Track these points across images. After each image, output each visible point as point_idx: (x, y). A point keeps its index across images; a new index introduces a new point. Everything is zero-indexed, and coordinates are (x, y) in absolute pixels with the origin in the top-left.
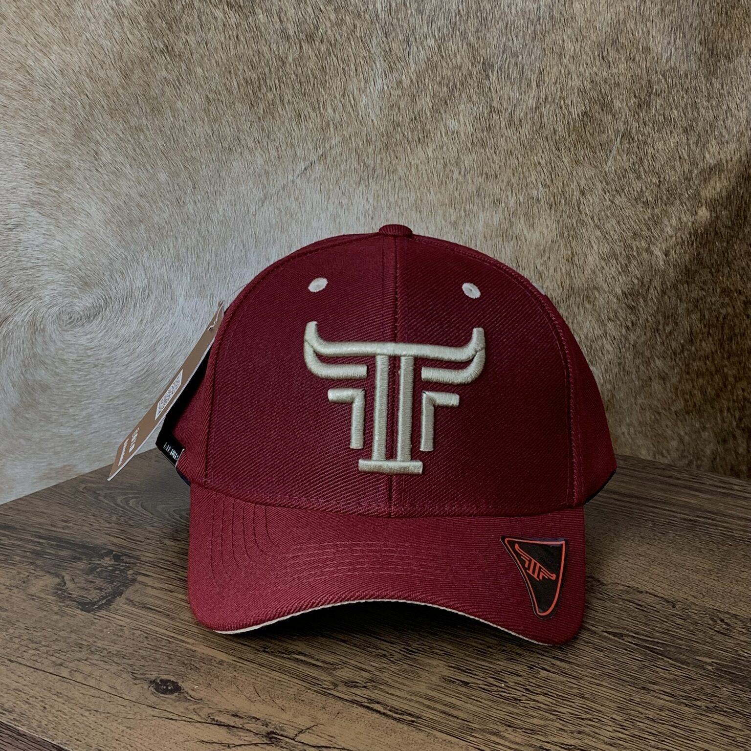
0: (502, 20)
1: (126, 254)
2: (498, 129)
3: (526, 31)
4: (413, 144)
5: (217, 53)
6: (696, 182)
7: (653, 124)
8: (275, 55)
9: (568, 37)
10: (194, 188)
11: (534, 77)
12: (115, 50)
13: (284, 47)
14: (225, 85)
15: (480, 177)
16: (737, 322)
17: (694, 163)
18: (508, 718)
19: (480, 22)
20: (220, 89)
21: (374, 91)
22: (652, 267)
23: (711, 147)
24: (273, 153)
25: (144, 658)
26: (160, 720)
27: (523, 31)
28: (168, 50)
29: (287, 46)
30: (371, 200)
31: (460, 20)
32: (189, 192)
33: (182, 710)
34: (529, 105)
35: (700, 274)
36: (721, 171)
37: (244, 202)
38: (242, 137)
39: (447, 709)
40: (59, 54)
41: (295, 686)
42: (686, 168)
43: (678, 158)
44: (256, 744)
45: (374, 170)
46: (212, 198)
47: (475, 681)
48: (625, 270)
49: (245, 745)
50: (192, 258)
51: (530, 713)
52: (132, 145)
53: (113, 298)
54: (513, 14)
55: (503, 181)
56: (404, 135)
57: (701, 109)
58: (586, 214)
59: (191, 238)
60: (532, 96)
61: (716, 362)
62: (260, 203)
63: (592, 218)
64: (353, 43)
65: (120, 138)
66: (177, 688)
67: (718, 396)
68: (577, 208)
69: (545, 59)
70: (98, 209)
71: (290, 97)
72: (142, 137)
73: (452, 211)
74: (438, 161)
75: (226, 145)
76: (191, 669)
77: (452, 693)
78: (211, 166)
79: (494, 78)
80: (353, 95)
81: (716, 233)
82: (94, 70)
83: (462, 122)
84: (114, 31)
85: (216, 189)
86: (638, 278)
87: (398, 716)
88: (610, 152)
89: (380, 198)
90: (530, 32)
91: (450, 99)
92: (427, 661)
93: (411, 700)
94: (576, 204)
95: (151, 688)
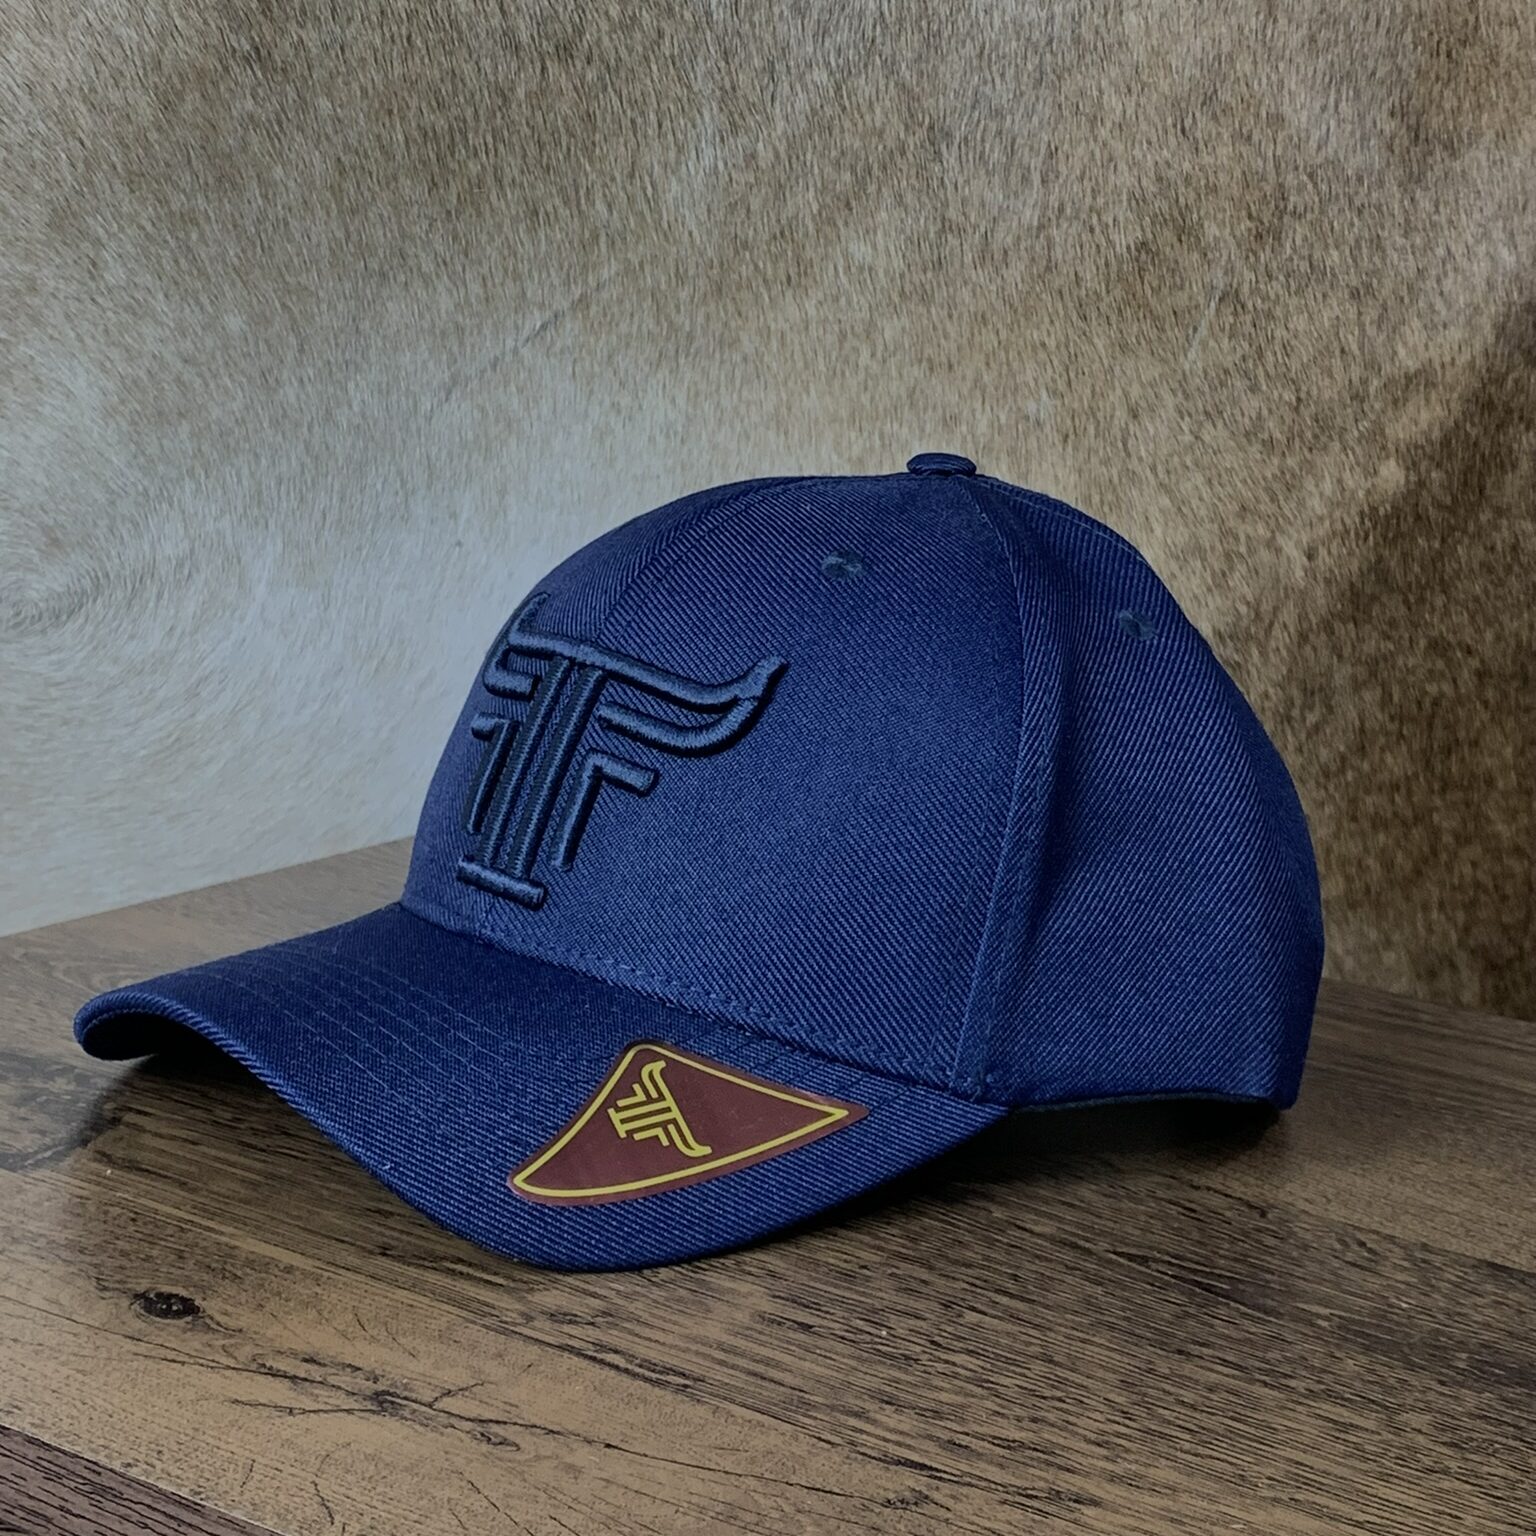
0: (973, 39)
1: (146, 483)
2: (957, 265)
3: (1021, 65)
4: (776, 289)
5: (363, 69)
6: (1377, 406)
7: (1288, 276)
8: (489, 82)
9: (1111, 83)
10: (301, 350)
11: (1036, 163)
12: (146, 49)
13: (509, 67)
14: (378, 137)
15: (916, 367)
16: (1461, 712)
17: (1372, 366)
18: (888, 1389)
19: (927, 41)
20: (367, 144)
21: (697, 173)
22: (1278, 580)
23: (1409, 332)
24: (475, 288)
25: (124, 1254)
26: (149, 1362)
27: (1017, 66)
28: (259, 55)
29: (514, 65)
30: (681, 401)
31: (883, 35)
32: (290, 357)
33: (199, 1347)
34: (1026, 220)
35: (1383, 605)
36: (1430, 384)
37: (407, 389)
38: (411, 251)
39: (760, 1368)
40: (27, 50)
41: (444, 1316)
42: (1356, 373)
43: (1337, 352)
44: (349, 1411)
45: (690, 337)
46: (339, 376)
47: (825, 1323)
48: (1220, 583)
49: (326, 1412)
50: (288, 501)
51: (937, 1382)
52: (172, 251)
53: (112, 577)
54: (996, 29)
55: (964, 378)
56: (756, 266)
57: (1389, 251)
58: (1140, 459)
59: (289, 459)
60: (1031, 202)
61: (1415, 799)
62: (443, 395)
63: (1153, 469)
64: (654, 68)
65: (147, 235)
66: (189, 1308)
67: (1419, 873)
68: (1120, 445)
69: (1060, 126)
70: (90, 386)
71: (516, 172)
72: (194, 236)
73: (853, 435)
74: (829, 328)
75: (374, 265)
76: (224, 1278)
77: (776, 1342)
78: (340, 307)
79: (952, 160)
80: (651, 176)
81: (1418, 518)
82: (99, 90)
83: (881, 247)
84: (148, 10)
85: (347, 356)
86: (1248, 604)
87: (654, 1376)
88: (1195, 329)
89: (702, 397)
90: (1030, 67)
91: (858, 198)
92: (728, 1284)
93: (686, 1350)
94: (1119, 437)
95: (136, 1306)
